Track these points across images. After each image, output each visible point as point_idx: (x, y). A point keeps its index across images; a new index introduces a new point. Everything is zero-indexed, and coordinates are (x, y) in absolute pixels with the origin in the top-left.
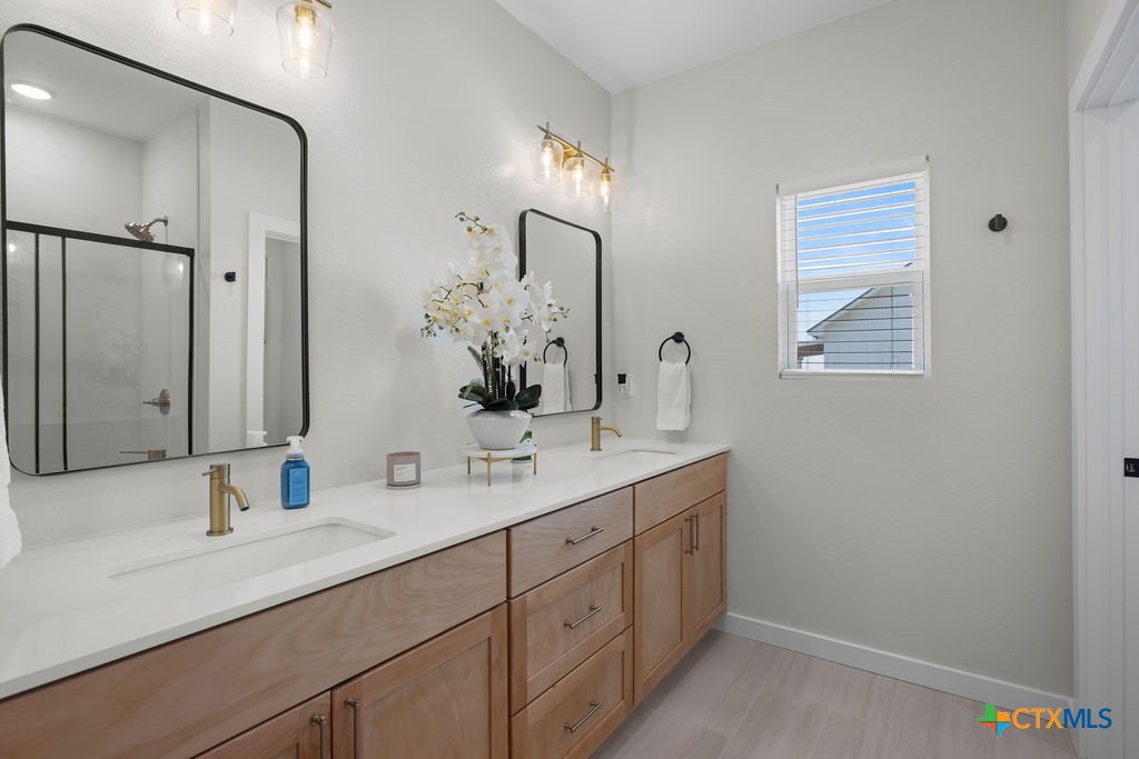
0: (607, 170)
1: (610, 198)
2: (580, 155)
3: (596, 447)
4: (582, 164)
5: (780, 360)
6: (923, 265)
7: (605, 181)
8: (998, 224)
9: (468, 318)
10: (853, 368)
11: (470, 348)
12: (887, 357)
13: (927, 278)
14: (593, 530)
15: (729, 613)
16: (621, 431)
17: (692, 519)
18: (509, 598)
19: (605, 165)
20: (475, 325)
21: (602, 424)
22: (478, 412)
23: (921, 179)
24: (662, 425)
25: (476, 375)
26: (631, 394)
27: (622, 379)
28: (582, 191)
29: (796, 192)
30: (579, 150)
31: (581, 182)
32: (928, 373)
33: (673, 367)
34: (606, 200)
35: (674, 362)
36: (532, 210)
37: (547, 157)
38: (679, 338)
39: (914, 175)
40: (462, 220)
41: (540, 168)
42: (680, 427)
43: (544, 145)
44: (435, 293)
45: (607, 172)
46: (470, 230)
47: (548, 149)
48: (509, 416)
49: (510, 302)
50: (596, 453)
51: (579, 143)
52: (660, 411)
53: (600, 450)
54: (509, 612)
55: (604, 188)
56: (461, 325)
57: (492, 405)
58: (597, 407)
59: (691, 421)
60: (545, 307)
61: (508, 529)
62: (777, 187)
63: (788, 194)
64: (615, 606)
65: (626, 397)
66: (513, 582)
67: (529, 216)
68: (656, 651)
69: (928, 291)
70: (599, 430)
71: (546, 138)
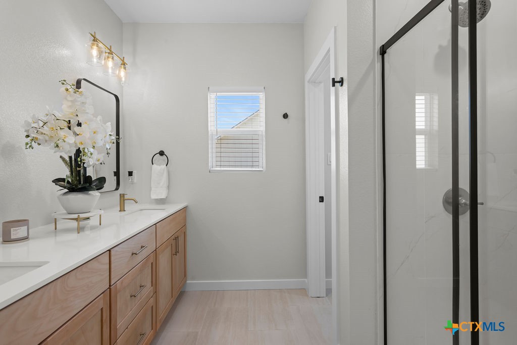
0: (124, 64)
1: (125, 78)
2: (111, 53)
3: (122, 209)
4: (113, 58)
5: (209, 164)
6: (263, 128)
7: (123, 70)
8: (285, 116)
9: (65, 140)
10: (235, 168)
11: (61, 157)
12: (251, 164)
13: (264, 134)
14: (142, 247)
15: (187, 282)
16: (137, 200)
17: (176, 239)
18: (110, 286)
19: (123, 61)
20: (69, 144)
21: (126, 197)
22: (66, 192)
23: (262, 95)
24: (154, 196)
25: (65, 172)
26: (135, 181)
27: (130, 174)
28: (112, 73)
29: (217, 92)
30: (110, 50)
31: (112, 68)
32: (264, 169)
33: (159, 167)
34: (123, 79)
35: (160, 165)
36: (84, 79)
37: (95, 52)
38: (162, 153)
39: (260, 93)
40: (63, 84)
41: (90, 57)
42: (163, 197)
43: (93, 44)
44: (34, 123)
45: (124, 65)
46: (67, 90)
47: (95, 47)
48: (89, 194)
49: (94, 133)
50: (123, 213)
51: (111, 46)
52: (153, 189)
53: (125, 211)
54: (110, 293)
55: (122, 73)
56: (60, 143)
57: (78, 189)
58: (117, 189)
59: (168, 194)
60: (108, 136)
61: (109, 250)
62: (209, 88)
63: (213, 92)
64: (149, 284)
65: (132, 183)
66: (112, 277)
67: (83, 82)
68: (164, 302)
69: (264, 139)
70: (124, 200)
71: (94, 40)
